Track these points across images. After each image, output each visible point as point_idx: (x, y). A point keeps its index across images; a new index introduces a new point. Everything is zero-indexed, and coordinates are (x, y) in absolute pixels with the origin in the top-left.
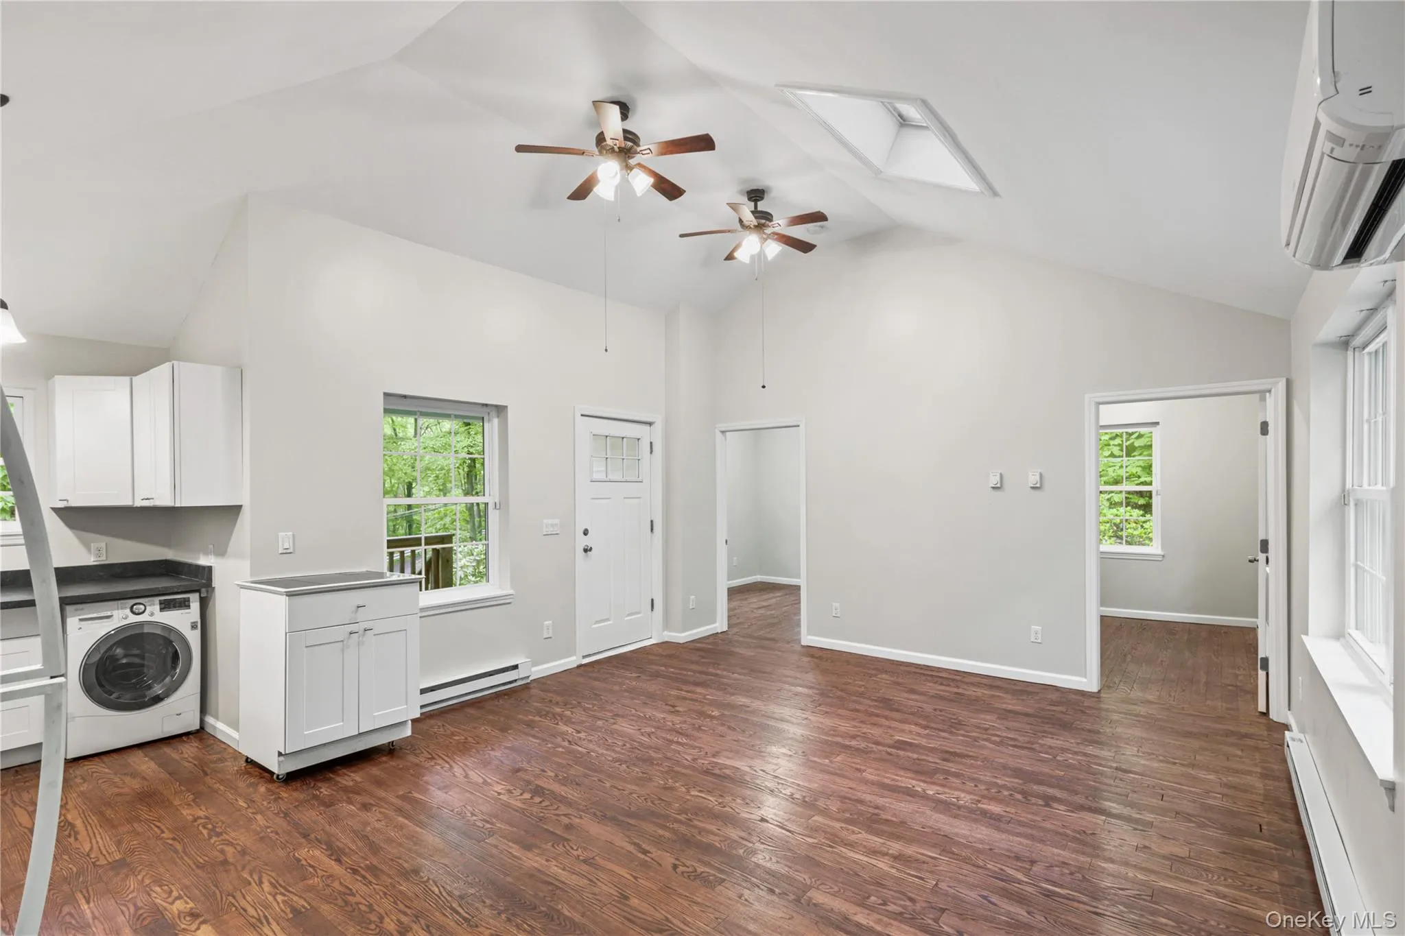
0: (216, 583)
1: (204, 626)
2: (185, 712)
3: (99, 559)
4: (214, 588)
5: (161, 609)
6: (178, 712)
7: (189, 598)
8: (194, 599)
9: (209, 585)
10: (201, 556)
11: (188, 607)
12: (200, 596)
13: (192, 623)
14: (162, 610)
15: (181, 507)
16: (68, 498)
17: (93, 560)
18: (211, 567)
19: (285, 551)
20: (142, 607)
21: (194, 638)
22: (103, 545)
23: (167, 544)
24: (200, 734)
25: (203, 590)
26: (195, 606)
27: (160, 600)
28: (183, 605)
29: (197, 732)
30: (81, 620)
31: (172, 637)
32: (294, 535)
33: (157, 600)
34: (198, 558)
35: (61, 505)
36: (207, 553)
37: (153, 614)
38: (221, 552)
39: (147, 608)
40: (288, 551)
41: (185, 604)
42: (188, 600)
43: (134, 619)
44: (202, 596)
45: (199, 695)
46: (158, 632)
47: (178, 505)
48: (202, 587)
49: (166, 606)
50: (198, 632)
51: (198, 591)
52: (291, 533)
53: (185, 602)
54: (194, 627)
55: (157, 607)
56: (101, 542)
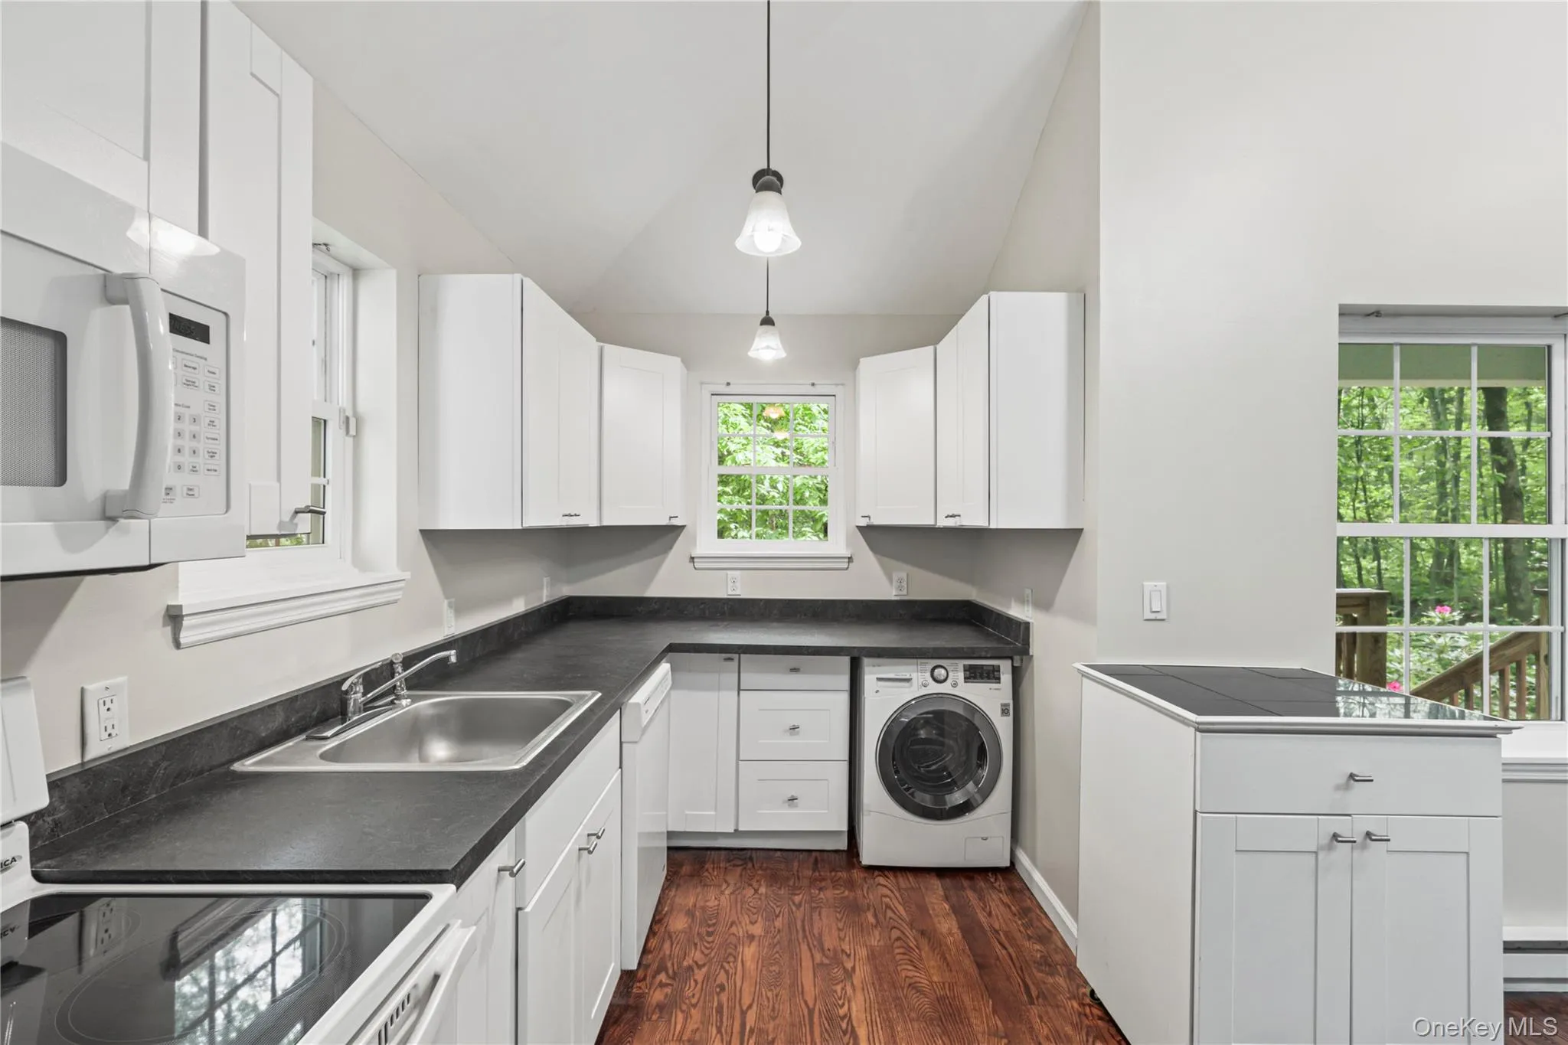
0: (1036, 648)
1: (1017, 709)
2: (991, 837)
3: (901, 593)
4: (1032, 656)
5: (965, 678)
6: (985, 836)
7: (999, 666)
8: (1005, 666)
9: (1025, 651)
10: (1013, 604)
11: (998, 680)
12: (1013, 666)
13: (1002, 705)
14: (967, 679)
15: (997, 529)
16: (870, 515)
17: (894, 593)
18: (1029, 623)
19: (1153, 616)
20: (943, 671)
21: (1003, 727)
22: (904, 575)
23: (969, 580)
24: (1009, 873)
25: (1017, 658)
26: (1006, 678)
27: (964, 665)
28: (991, 675)
29: (1006, 869)
30: (879, 679)
31: (977, 722)
32: (1168, 587)
33: (962, 663)
34: (1009, 607)
35: (863, 522)
36: (1022, 601)
37: (956, 685)
38: (1044, 604)
39: (950, 674)
40: (1159, 616)
41: (992, 675)
42: (996, 669)
43: (935, 688)
44: (1015, 665)
45: (1010, 814)
46: (960, 711)
47: (993, 526)
48: (1017, 655)
49: (974, 674)
50: (1010, 719)
51: (1011, 658)
52: (1164, 584)
53: (994, 671)
54: (1005, 711)
55: (961, 675)
56: (902, 571)
